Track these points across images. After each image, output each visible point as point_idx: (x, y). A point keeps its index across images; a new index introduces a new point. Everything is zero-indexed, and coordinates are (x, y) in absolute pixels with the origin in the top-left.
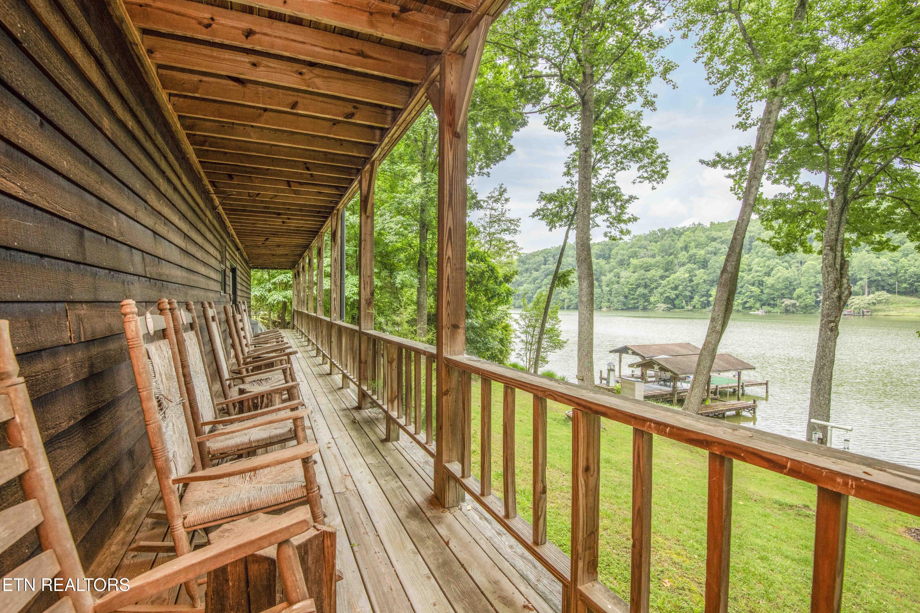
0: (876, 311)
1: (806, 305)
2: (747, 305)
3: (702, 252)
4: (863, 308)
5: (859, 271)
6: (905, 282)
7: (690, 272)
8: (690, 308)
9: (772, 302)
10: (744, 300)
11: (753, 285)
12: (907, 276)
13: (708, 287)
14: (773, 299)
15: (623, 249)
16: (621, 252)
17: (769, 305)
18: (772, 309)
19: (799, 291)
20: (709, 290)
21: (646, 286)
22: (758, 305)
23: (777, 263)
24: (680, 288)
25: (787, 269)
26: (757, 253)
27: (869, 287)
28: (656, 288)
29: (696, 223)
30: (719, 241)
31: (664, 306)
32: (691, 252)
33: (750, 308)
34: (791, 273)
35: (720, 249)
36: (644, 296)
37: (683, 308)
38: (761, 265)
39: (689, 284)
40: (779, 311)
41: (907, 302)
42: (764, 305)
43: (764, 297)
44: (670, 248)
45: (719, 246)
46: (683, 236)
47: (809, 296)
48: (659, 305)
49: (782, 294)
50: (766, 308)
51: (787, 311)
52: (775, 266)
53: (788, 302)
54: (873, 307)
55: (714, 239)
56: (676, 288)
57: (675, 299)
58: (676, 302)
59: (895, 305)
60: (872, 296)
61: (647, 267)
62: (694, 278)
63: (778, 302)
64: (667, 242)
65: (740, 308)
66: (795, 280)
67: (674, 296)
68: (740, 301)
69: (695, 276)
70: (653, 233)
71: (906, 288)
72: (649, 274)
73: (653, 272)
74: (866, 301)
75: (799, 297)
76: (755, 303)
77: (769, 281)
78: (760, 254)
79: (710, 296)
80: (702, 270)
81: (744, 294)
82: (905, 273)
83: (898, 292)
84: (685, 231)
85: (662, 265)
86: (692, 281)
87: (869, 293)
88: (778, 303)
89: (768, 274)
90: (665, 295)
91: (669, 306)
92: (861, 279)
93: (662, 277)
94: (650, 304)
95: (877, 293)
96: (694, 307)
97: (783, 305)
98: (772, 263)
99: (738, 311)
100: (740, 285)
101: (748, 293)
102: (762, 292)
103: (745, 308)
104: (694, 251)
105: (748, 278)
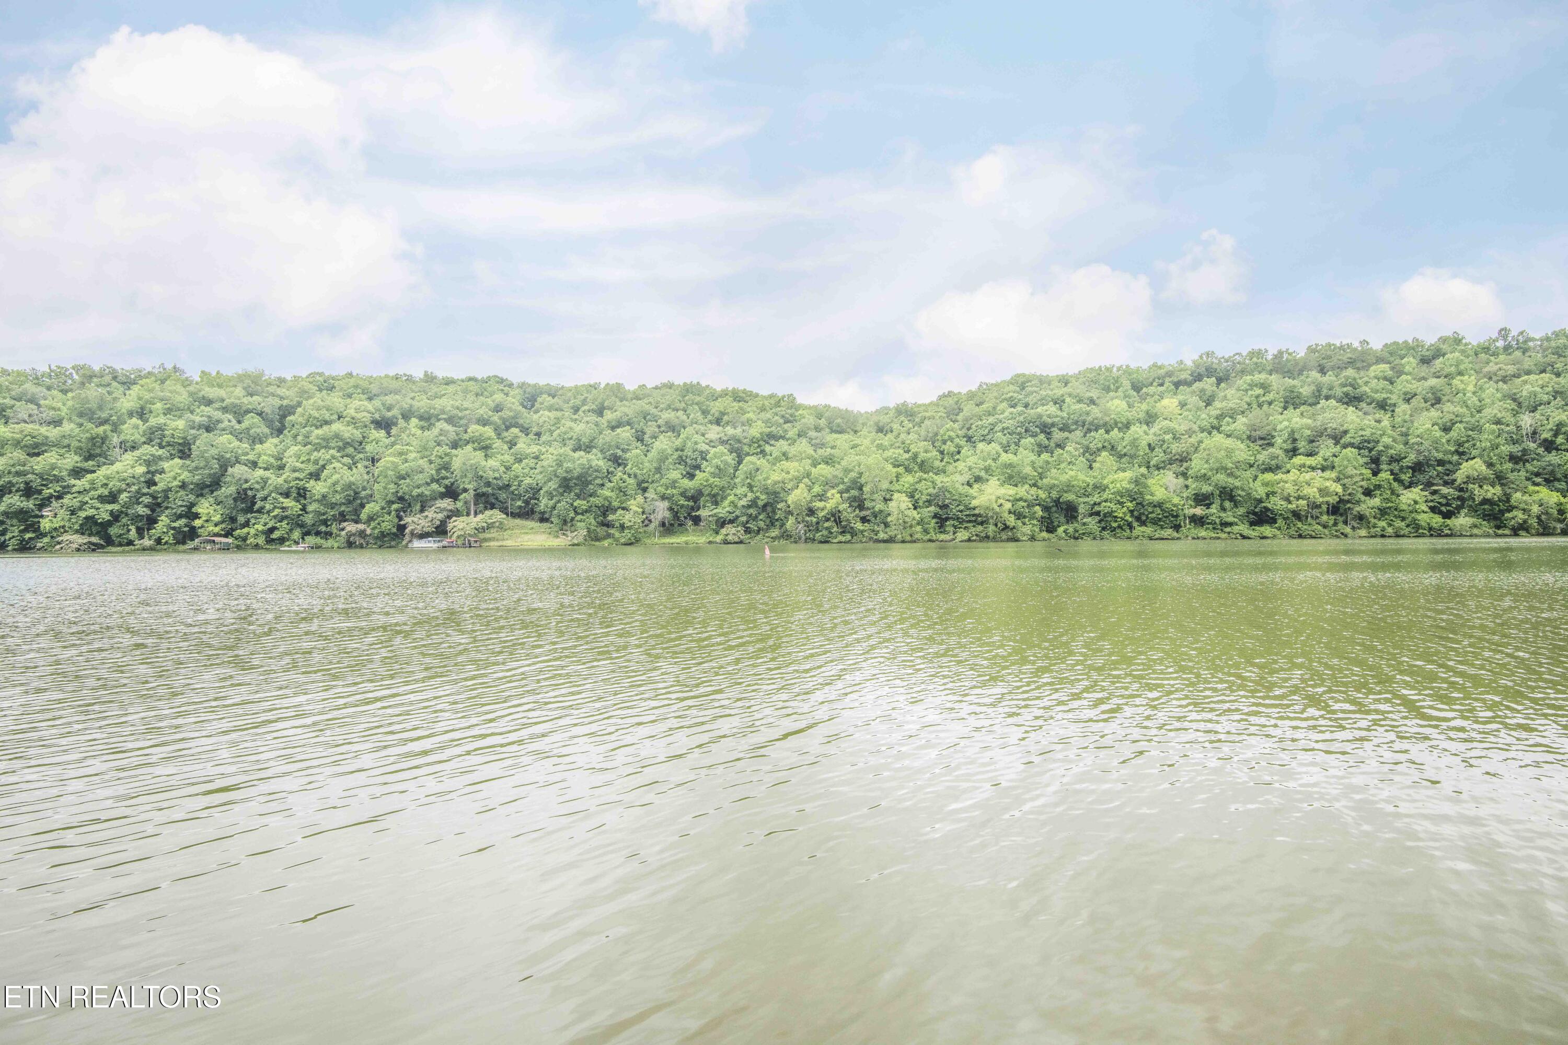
0: (486, 540)
1: (382, 533)
2: (276, 535)
3: (181, 424)
4: (470, 535)
5: (462, 477)
6: (520, 499)
7: (148, 463)
8: (147, 542)
9: (323, 528)
10: (270, 525)
11: (287, 495)
12: (522, 490)
13: (192, 498)
14: (325, 523)
17: (318, 533)
18: (323, 541)
19: (370, 508)
20: (192, 505)
21: (28, 492)
22: (296, 534)
23: (333, 457)
24: (124, 497)
25: (350, 468)
26: (295, 437)
27: (475, 504)
28: (59, 497)
29: (169, 366)
30: (217, 405)
31: (80, 539)
32: (153, 421)
33: (282, 540)
34: (357, 476)
35: (219, 421)
36: (22, 515)
37: (130, 543)
38: (303, 458)
39: (145, 490)
40: (336, 545)
41: (523, 527)
42: (308, 533)
43: (309, 519)
44: (100, 408)
45: (218, 415)
46: (136, 388)
47: (387, 517)
48: (65, 537)
49: (342, 514)
50: (311, 540)
51: (350, 545)
52: (329, 462)
53: (351, 527)
54: (482, 536)
55: (209, 402)
56: (112, 498)
57: (109, 524)
58: (113, 531)
59: (509, 532)
60: (480, 516)
61: (36, 445)
62: (157, 478)
63: (334, 528)
64: (93, 392)
65: (261, 540)
66: (364, 489)
67: (107, 517)
68: (260, 527)
69: (162, 472)
70: (60, 373)
71: (520, 507)
72: (39, 464)
73: (50, 458)
74: (474, 525)
75: (371, 519)
76: (291, 530)
77: (318, 488)
78: (300, 438)
79: (197, 516)
80: (177, 460)
81: (269, 512)
82: (519, 486)
83: (512, 513)
84: (141, 377)
85: (75, 444)
86: (155, 484)
87: (476, 514)
88: (335, 531)
89: (316, 476)
90: (83, 514)
91: (95, 539)
92: (465, 490)
93: (77, 473)
94: (44, 535)
95: (488, 513)
96: (159, 541)
97: (343, 533)
98: (324, 455)
99: (256, 546)
100: (260, 495)
101: (276, 512)
102: (304, 509)
103: (270, 541)
104: (161, 420)
105: (276, 480)
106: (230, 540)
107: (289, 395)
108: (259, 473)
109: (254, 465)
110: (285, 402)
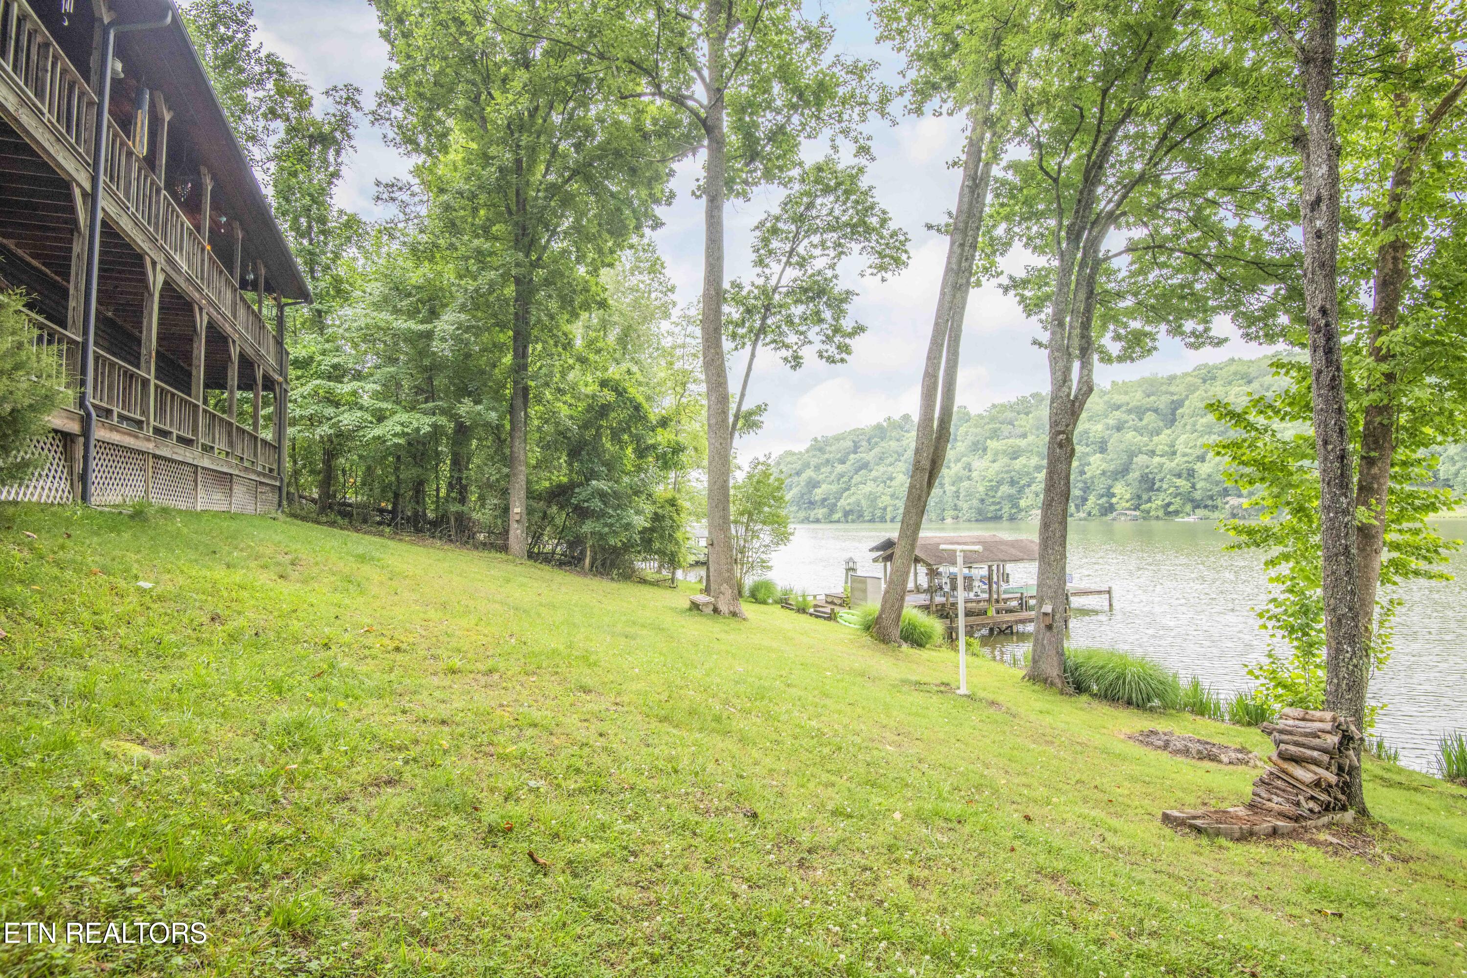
2: (1172, 508)
3: (1099, 427)
8: (1082, 515)
9: (1210, 503)
10: (1167, 501)
11: (1179, 476)
13: (1110, 482)
14: (1211, 498)
15: (976, 426)
16: (973, 430)
17: (1206, 507)
18: (1210, 513)
20: (1110, 487)
21: (1012, 483)
22: (1188, 508)
26: (1184, 426)
28: (1029, 486)
30: (1124, 409)
32: (1082, 428)
33: (1177, 513)
35: (1126, 422)
36: (1011, 498)
37: (1072, 515)
38: (1191, 444)
39: (1079, 478)
40: (1222, 516)
42: (1198, 507)
45: (1125, 417)
48: (1034, 512)
49: (1225, 490)
50: (1200, 512)
51: (1234, 516)
53: (1234, 501)
55: (1118, 407)
61: (1014, 452)
62: (1086, 469)
63: (1219, 502)
64: (1043, 412)
65: (1161, 513)
68: (1159, 503)
69: (1089, 464)
70: (1023, 400)
73: (1022, 460)
76: (1183, 504)
77: (1204, 469)
78: (1188, 427)
79: (1113, 495)
80: (1098, 455)
81: (1165, 490)
88: (1220, 505)
89: (1201, 459)
93: (1038, 468)
94: (1021, 510)
96: (1089, 514)
97: (1227, 506)
99: (1157, 518)
100: (1158, 477)
101: (1172, 490)
102: (1193, 486)
103: (1168, 514)
104: (1087, 426)
105: (1170, 465)
106: (1137, 513)
107: (1178, 389)
108: (1157, 460)
109: (1152, 453)
110: (1175, 398)
